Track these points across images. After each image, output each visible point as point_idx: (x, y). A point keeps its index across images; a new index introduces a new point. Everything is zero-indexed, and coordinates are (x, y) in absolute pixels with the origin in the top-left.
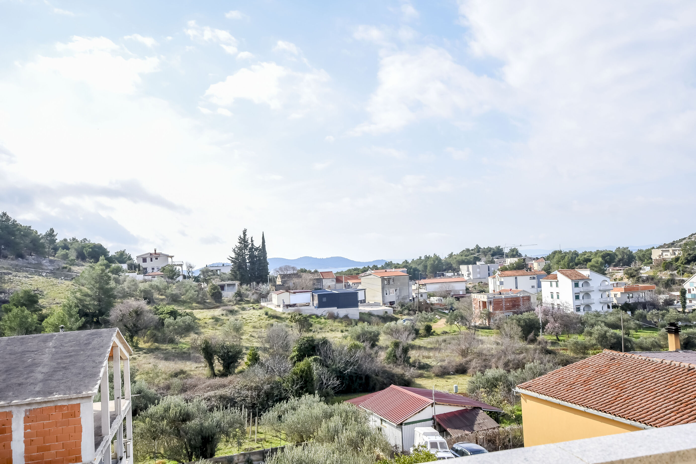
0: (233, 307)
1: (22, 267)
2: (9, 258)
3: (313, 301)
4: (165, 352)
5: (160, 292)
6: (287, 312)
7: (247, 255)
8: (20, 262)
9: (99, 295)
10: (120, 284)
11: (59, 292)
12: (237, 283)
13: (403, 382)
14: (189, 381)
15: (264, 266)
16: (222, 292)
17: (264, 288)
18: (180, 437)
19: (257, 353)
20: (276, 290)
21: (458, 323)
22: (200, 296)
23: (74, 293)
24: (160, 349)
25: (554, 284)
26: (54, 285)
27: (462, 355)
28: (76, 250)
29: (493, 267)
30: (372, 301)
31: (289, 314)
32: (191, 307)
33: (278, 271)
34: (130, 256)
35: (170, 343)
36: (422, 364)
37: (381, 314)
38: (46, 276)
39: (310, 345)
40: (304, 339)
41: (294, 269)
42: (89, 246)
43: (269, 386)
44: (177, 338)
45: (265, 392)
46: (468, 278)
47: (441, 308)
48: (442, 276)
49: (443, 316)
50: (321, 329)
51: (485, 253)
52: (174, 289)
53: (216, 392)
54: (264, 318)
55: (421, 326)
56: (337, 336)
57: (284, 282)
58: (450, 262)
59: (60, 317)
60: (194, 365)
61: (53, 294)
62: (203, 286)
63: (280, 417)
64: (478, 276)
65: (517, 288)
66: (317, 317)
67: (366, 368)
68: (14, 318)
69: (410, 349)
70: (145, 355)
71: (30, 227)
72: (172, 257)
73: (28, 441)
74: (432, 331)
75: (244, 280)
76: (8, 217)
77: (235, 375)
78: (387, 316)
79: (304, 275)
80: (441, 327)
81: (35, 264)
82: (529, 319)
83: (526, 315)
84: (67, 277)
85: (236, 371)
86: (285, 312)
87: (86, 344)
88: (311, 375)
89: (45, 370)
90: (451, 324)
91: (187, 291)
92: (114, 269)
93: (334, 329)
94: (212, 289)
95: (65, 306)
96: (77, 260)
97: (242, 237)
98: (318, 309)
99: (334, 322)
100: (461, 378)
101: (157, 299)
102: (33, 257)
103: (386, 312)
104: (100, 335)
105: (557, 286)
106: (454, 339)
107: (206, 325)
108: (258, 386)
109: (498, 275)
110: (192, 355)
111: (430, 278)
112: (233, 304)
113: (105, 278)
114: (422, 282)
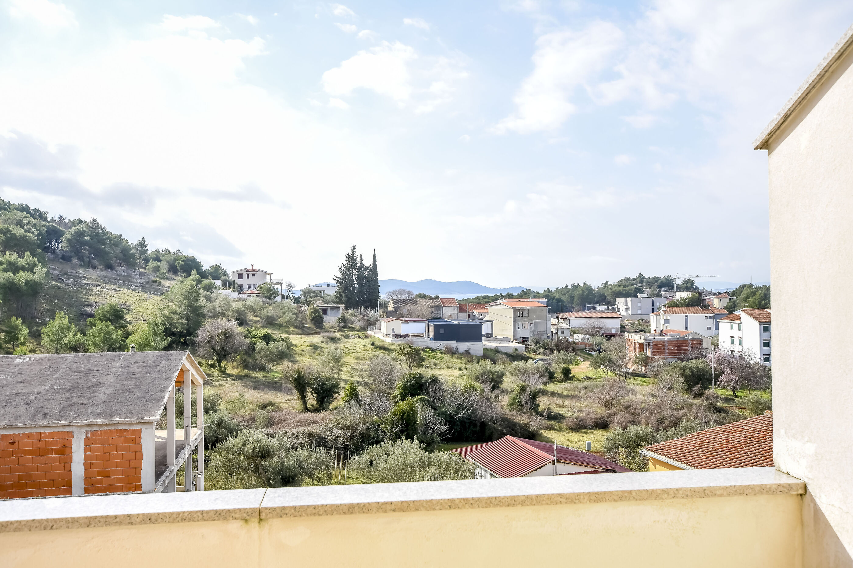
0: (335, 333)
1: (110, 279)
2: (98, 268)
3: (429, 332)
4: (254, 380)
5: (255, 313)
6: (396, 344)
7: (355, 275)
8: (109, 273)
9: (187, 313)
10: (211, 302)
11: (147, 308)
12: (342, 307)
13: (527, 433)
14: (277, 415)
15: (375, 289)
16: (324, 316)
17: (372, 313)
18: (259, 475)
19: (356, 388)
20: (387, 317)
21: (605, 367)
22: (298, 319)
23: (161, 309)
24: (250, 376)
25: (736, 326)
26: (142, 299)
27: (605, 407)
28: (167, 262)
29: (658, 302)
30: (500, 335)
31: (399, 345)
32: (288, 332)
33: (390, 295)
34: (225, 271)
35: (261, 370)
36: (554, 413)
37: (511, 351)
38: (135, 289)
39: (417, 383)
40: (410, 376)
41: (409, 293)
42: (181, 258)
43: (364, 426)
44: (269, 365)
45: (360, 432)
46: (625, 314)
47: (586, 349)
48: (592, 310)
49: (588, 358)
50: (435, 365)
51: (650, 284)
52: (270, 311)
53: (305, 428)
54: (370, 348)
55: (557, 369)
56: (453, 374)
57: (397, 309)
58: (604, 293)
59: (144, 335)
60: (285, 397)
61: (141, 309)
62: (303, 309)
63: (371, 462)
64: (639, 311)
65: (687, 328)
66: (432, 350)
67: (482, 414)
68: (99, 333)
69: (540, 395)
70: (232, 382)
71: (121, 235)
72: (270, 274)
73: (88, 465)
74: (571, 375)
75: (350, 304)
76: (98, 224)
77: (329, 411)
78: (517, 354)
79: (421, 301)
80: (584, 371)
81: (125, 276)
82: (698, 367)
83: (693, 363)
84: (157, 292)
85: (331, 406)
86: (394, 342)
87: (153, 366)
88: (414, 417)
89: (109, 391)
90: (596, 368)
91: (284, 313)
92: (206, 285)
93: (451, 365)
94: (312, 312)
95: (150, 323)
96: (168, 274)
97: (350, 255)
98: (434, 341)
99: (452, 357)
100: (601, 434)
101: (251, 321)
102: (123, 268)
103: (516, 350)
104: (169, 358)
105: (740, 328)
106: (597, 386)
107: (303, 353)
108: (352, 426)
109: (663, 311)
110: (284, 386)
111: (576, 312)
112: (335, 331)
113: (195, 295)
114: (566, 315)
